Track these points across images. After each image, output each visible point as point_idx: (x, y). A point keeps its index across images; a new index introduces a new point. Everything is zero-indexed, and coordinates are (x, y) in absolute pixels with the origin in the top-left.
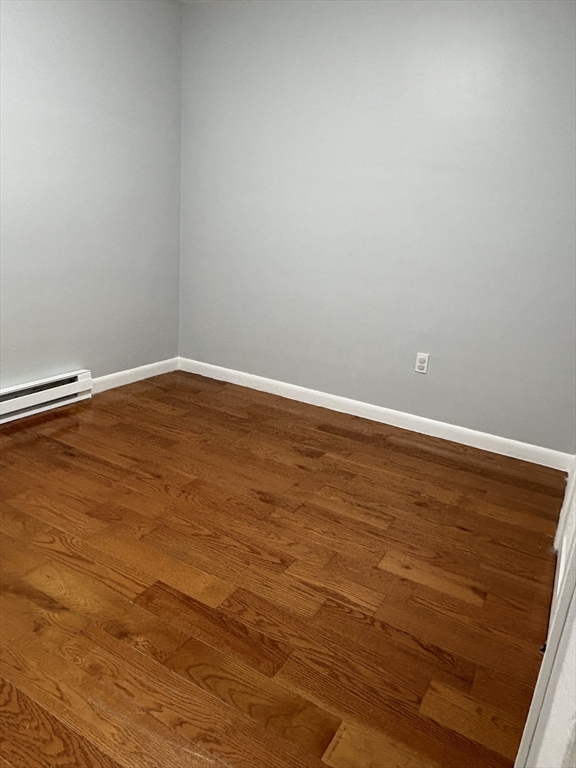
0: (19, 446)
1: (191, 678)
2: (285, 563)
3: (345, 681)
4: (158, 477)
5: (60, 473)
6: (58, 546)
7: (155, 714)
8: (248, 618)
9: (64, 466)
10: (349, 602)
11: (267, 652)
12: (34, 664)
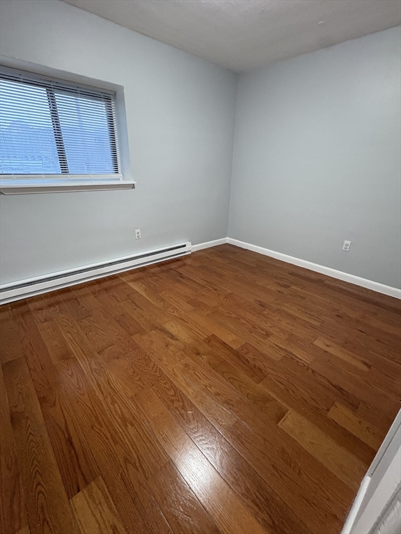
0: (163, 271)
1: (224, 377)
2: (268, 335)
3: (292, 394)
4: (216, 290)
5: (178, 284)
6: (176, 314)
7: (209, 388)
8: (250, 356)
9: (179, 281)
10: (297, 357)
11: (257, 373)
12: (165, 359)
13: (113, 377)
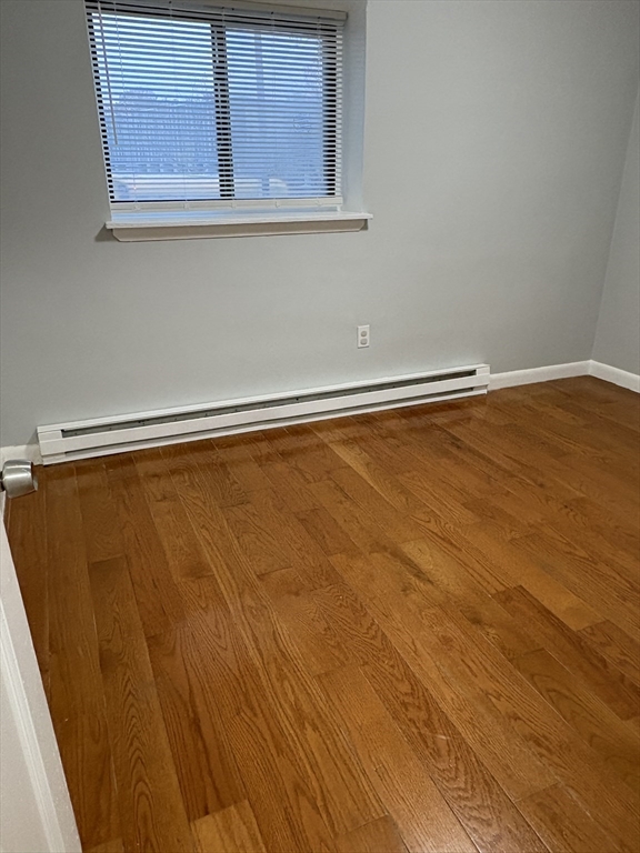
1: (535, 684)
4: (541, 486)
5: (444, 461)
6: (432, 526)
7: (493, 700)
8: (611, 654)
9: (446, 454)
12: (398, 616)
13: (283, 628)
